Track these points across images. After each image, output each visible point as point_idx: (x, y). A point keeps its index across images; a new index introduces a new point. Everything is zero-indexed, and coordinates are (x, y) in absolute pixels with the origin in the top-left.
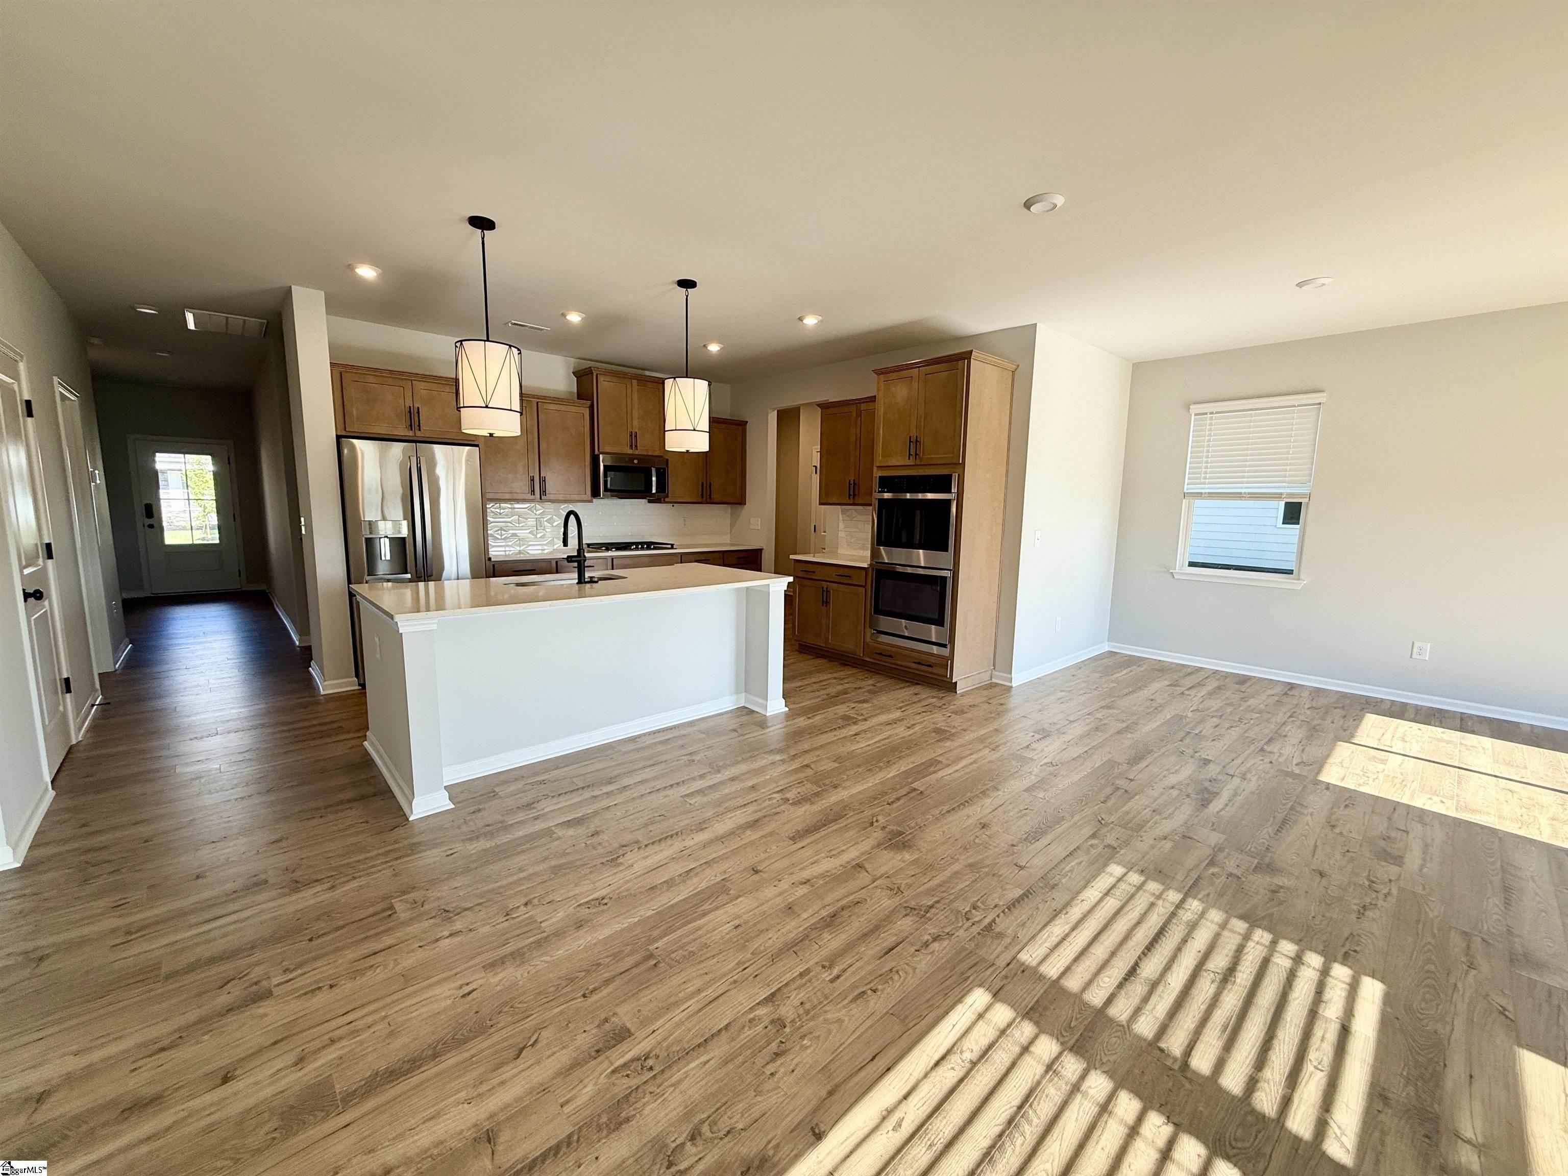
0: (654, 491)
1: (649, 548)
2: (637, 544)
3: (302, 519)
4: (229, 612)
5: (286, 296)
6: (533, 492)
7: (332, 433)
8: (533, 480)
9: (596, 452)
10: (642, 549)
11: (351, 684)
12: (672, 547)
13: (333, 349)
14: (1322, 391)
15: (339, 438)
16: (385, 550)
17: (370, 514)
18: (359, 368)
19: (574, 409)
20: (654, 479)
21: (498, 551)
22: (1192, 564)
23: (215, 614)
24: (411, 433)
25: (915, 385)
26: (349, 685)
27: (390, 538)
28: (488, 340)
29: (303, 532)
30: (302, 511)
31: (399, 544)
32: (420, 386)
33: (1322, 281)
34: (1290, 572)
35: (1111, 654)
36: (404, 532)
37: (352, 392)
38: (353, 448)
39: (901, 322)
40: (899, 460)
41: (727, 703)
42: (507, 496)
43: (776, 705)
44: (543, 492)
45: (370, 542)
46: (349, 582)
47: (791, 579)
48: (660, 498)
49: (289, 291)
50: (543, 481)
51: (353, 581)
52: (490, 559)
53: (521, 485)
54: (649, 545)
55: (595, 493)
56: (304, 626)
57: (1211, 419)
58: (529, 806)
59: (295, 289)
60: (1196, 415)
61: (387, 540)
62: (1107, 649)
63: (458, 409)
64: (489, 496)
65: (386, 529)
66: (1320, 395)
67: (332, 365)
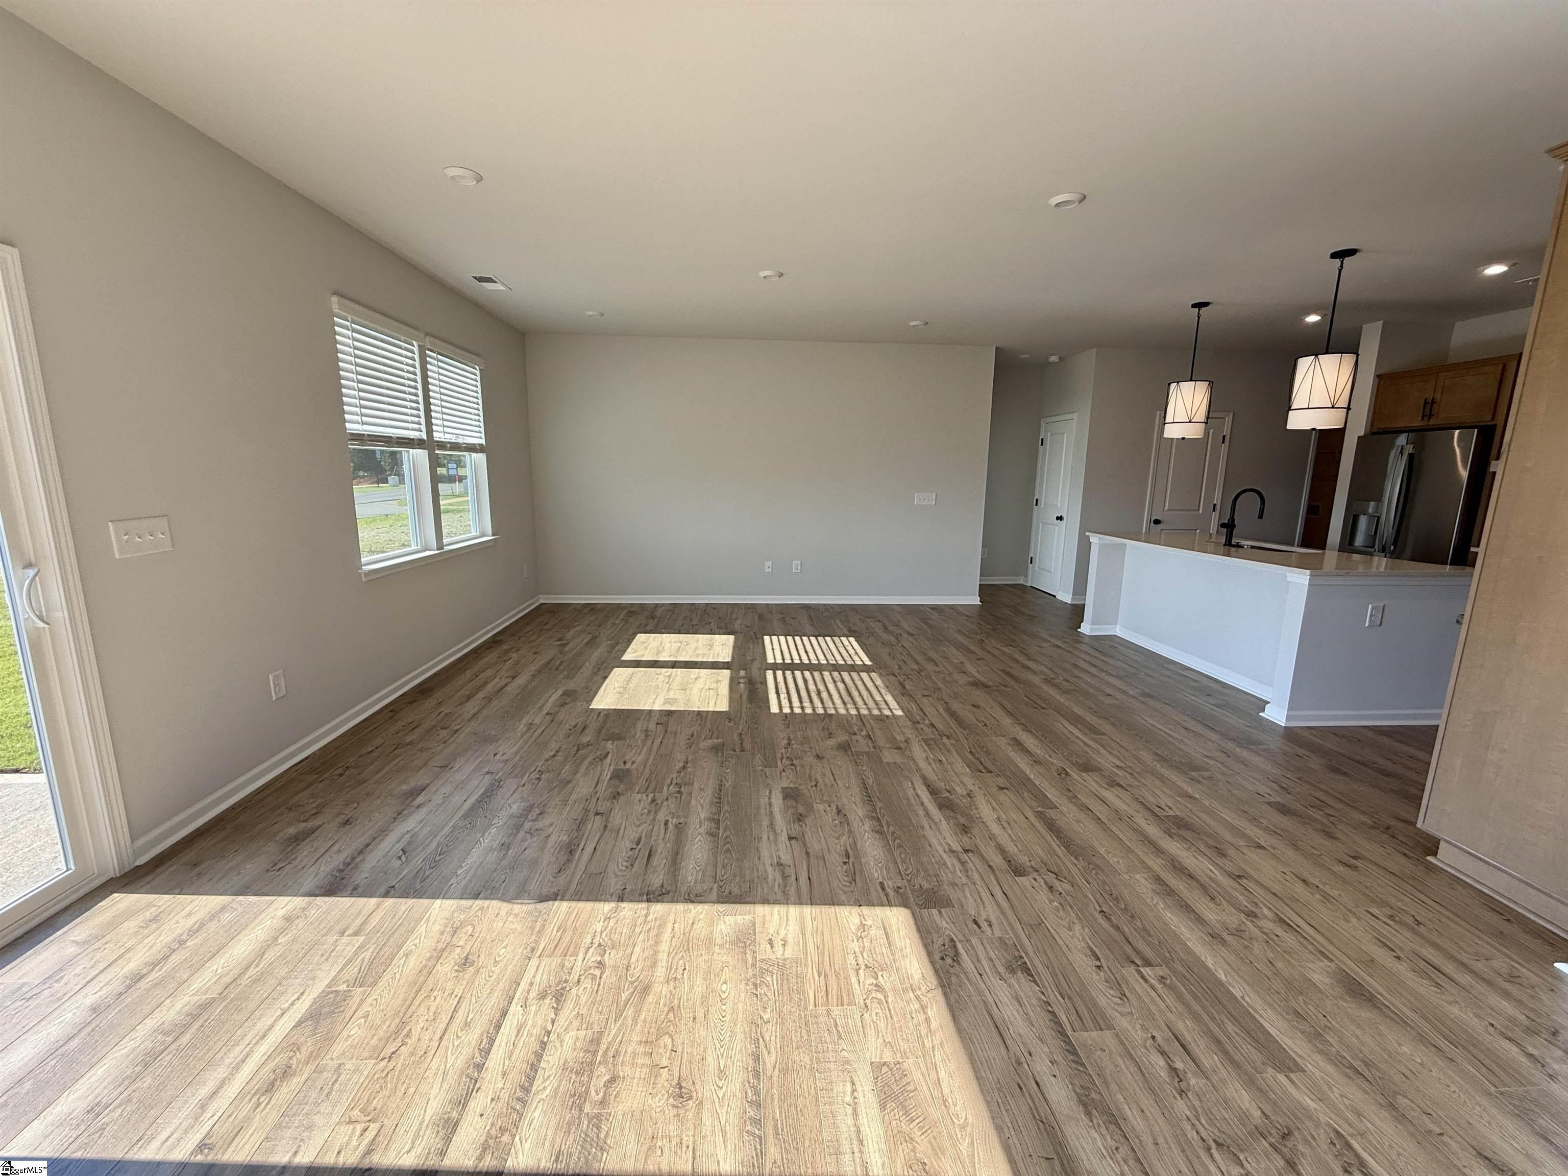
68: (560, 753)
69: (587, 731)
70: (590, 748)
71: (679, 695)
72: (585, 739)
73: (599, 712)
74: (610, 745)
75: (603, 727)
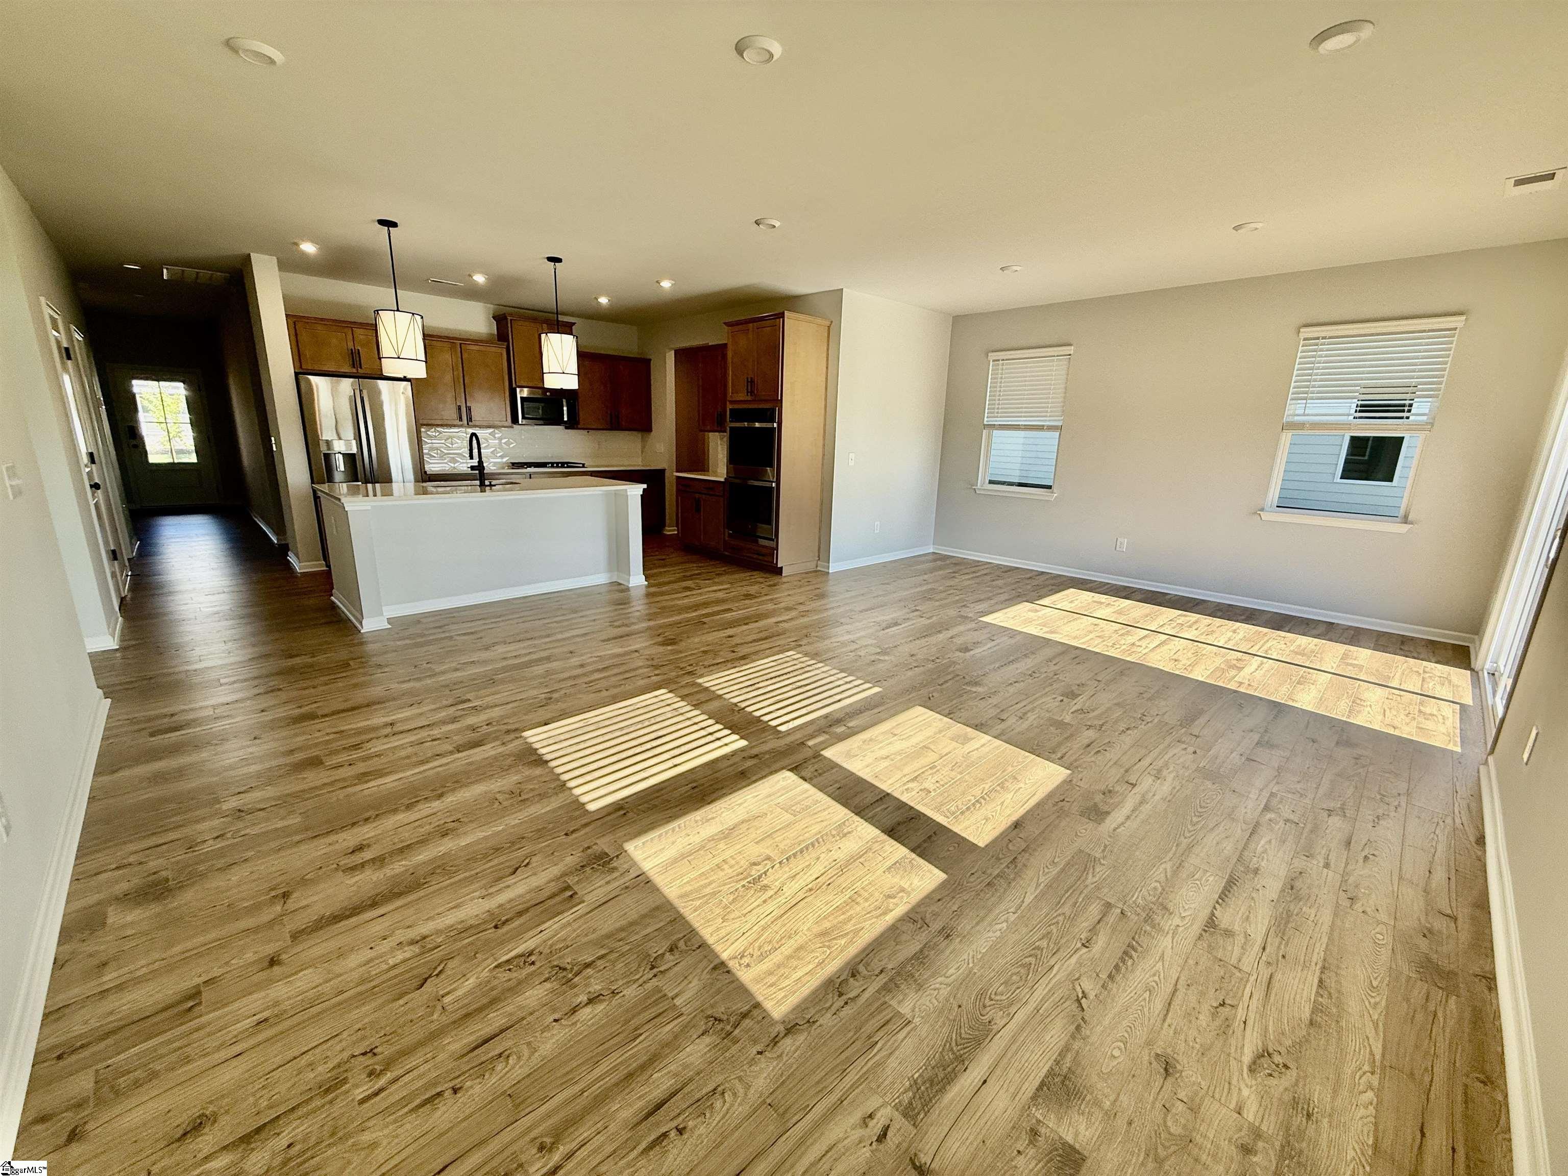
0: (566, 419)
1: (563, 467)
2: (552, 464)
3: (273, 439)
4: (211, 521)
5: (247, 260)
6: (461, 419)
7: (292, 371)
8: (459, 408)
9: (514, 386)
10: (557, 467)
11: (321, 565)
12: (583, 466)
13: (286, 299)
14: (1070, 345)
15: (297, 374)
16: (340, 463)
17: (326, 433)
18: (308, 318)
19: (493, 349)
20: (565, 409)
21: (433, 466)
22: (991, 482)
23: (199, 522)
24: (354, 370)
25: (751, 336)
26: (318, 566)
27: (344, 455)
28: (398, 310)
29: (274, 449)
30: (272, 432)
31: (350, 458)
32: (359, 332)
33: (1015, 268)
34: (1049, 487)
35: (934, 553)
36: (354, 450)
37: (304, 337)
38: (309, 383)
39: (738, 286)
40: (742, 396)
41: (600, 578)
42: (439, 422)
43: (637, 579)
44: (470, 419)
45: (327, 457)
46: (313, 482)
47: (645, 486)
48: (572, 424)
49: (248, 257)
50: (469, 409)
51: (315, 480)
52: (425, 472)
53: (450, 413)
54: (563, 465)
55: (515, 420)
56: (280, 527)
57: (1003, 365)
58: (440, 627)
59: (254, 256)
60: (994, 361)
61: (341, 457)
62: (931, 550)
63: (380, 358)
64: (421, 422)
65: (339, 447)
66: (1068, 348)
67: (287, 315)
68: (1121, 729)
69: (1086, 742)
70: (1089, 723)
71: (946, 745)
72: (1091, 734)
73: (1059, 760)
74: (1068, 719)
75: (1066, 738)
